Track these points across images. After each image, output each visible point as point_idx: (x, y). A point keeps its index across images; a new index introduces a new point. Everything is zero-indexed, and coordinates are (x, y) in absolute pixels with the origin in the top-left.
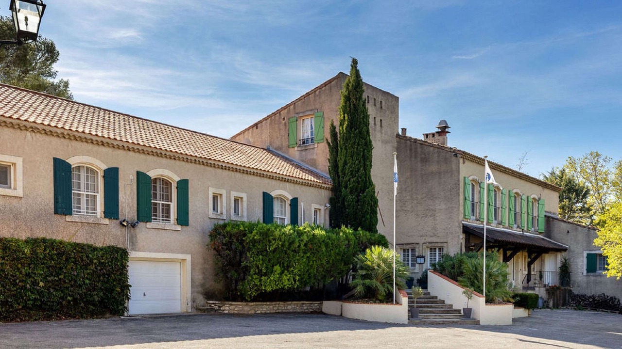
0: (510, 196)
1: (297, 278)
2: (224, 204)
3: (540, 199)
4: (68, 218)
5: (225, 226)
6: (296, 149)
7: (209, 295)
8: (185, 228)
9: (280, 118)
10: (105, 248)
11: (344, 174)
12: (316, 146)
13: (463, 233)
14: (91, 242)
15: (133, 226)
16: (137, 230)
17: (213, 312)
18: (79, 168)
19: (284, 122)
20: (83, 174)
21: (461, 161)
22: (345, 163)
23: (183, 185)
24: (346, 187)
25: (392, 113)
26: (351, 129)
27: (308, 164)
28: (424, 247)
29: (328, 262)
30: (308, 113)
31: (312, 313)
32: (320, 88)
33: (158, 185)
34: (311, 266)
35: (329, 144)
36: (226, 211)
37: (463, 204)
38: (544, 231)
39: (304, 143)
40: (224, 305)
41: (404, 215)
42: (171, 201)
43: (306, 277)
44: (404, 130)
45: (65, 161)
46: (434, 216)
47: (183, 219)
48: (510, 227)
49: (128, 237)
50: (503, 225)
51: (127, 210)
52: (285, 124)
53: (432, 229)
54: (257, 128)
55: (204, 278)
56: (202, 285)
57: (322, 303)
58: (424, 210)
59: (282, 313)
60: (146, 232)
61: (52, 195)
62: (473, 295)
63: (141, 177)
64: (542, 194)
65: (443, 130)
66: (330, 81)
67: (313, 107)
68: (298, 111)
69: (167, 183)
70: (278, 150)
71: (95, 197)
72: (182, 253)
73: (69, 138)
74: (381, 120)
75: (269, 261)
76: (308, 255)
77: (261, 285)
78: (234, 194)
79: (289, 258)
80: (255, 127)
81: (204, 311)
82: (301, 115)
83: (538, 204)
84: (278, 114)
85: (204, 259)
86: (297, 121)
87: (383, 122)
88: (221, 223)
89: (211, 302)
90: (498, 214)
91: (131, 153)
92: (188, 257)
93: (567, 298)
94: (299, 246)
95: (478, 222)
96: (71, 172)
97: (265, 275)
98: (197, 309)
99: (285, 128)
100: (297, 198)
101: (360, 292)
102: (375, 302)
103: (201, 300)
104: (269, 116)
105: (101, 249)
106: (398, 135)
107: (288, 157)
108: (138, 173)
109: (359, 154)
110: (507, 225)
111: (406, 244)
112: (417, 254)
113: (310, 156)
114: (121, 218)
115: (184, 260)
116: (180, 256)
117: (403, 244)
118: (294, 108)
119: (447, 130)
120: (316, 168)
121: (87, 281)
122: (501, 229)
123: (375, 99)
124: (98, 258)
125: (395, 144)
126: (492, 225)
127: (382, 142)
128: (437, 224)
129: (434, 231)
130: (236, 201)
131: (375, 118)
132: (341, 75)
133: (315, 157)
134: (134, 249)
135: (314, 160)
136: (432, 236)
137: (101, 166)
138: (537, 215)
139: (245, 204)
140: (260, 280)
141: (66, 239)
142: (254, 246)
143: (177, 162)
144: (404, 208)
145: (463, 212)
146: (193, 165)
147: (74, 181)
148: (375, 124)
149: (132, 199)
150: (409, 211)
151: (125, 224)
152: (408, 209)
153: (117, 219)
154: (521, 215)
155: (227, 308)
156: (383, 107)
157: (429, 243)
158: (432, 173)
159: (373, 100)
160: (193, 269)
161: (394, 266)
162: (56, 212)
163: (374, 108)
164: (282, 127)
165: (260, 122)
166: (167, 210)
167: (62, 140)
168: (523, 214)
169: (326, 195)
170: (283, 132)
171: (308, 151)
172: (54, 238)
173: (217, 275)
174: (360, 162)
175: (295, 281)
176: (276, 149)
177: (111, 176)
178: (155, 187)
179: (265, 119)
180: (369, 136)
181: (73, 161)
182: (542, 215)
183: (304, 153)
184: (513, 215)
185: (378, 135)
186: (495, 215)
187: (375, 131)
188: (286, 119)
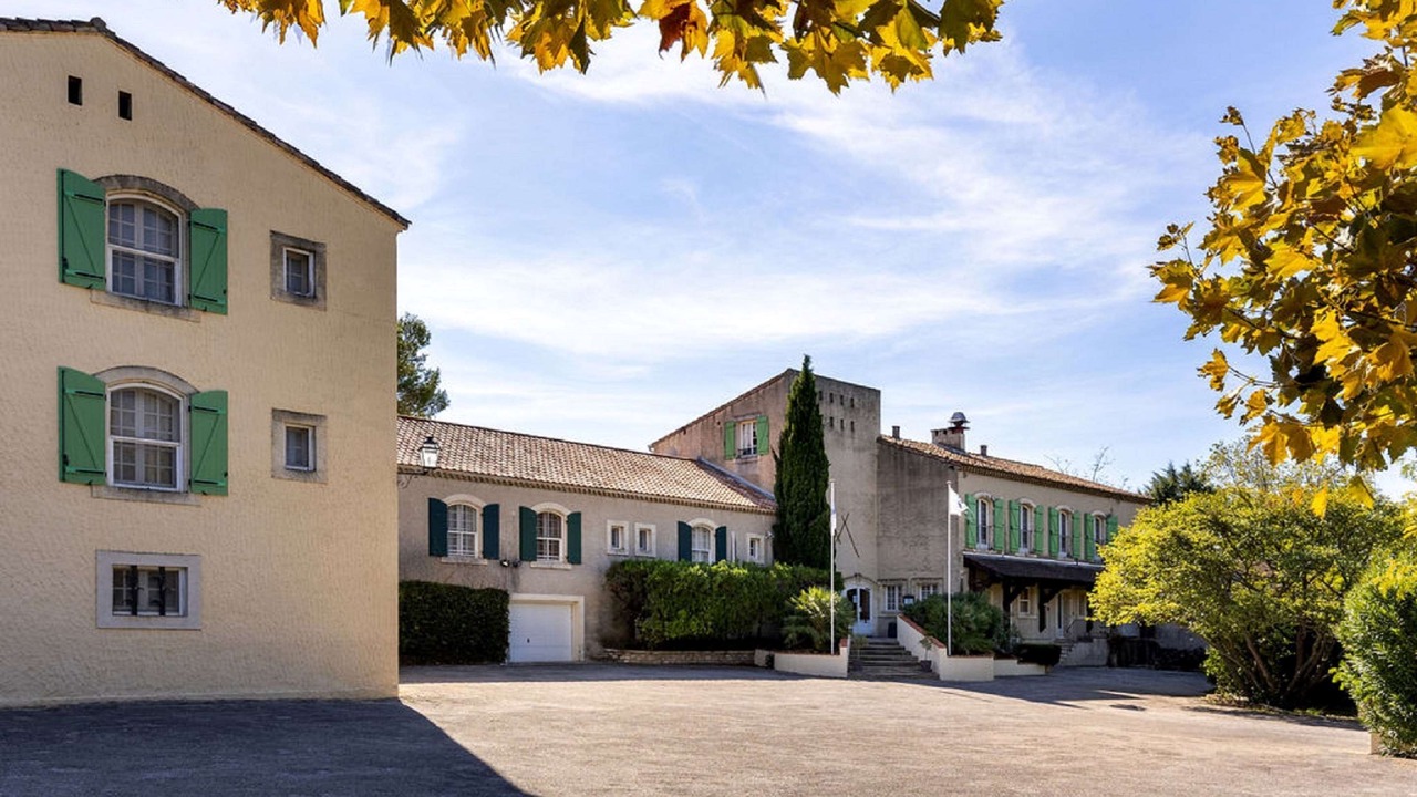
0: (1050, 515)
1: (710, 623)
2: (627, 538)
3: (1110, 516)
4: (443, 560)
5: (623, 564)
6: (734, 461)
7: (606, 642)
8: (577, 566)
9: (714, 422)
10: (483, 590)
11: (789, 496)
12: (759, 459)
13: (965, 566)
14: (468, 584)
15: (516, 566)
16: (520, 570)
17: (610, 662)
18: (455, 507)
19: (718, 426)
20: (460, 513)
21: (961, 474)
22: (791, 484)
23: (575, 520)
24: (791, 513)
25: (869, 411)
26: (798, 442)
28: (914, 583)
29: (752, 606)
30: (748, 417)
31: (738, 665)
32: (764, 386)
33: (546, 521)
34: (729, 610)
35: (775, 457)
36: (628, 545)
37: (964, 528)
39: (744, 453)
40: (624, 653)
42: (560, 537)
43: (723, 621)
44: (896, 430)
45: (439, 501)
47: (574, 556)
48: (1051, 556)
49: (509, 577)
50: (1038, 554)
51: (509, 549)
52: (721, 429)
53: (923, 562)
54: (685, 434)
55: (601, 623)
56: (598, 631)
57: (753, 654)
58: (913, 537)
59: (697, 664)
60: (530, 572)
61: (427, 537)
62: (933, 646)
63: (525, 513)
64: (1115, 510)
65: (959, 425)
66: (777, 378)
67: (755, 410)
68: (736, 414)
69: (555, 518)
70: (710, 463)
71: (473, 536)
72: (574, 594)
73: (446, 477)
74: (852, 423)
75: (673, 604)
76: (724, 597)
77: (664, 630)
78: (639, 526)
79: (697, 601)
80: (682, 432)
81: (599, 660)
82: (740, 419)
83: (1107, 523)
84: (712, 417)
85: (601, 602)
86: (736, 426)
87: (855, 424)
88: (620, 560)
89: (609, 650)
90: (1030, 539)
91: (514, 488)
92: (581, 600)
93: (1148, 653)
94: (711, 588)
95: (991, 552)
96: (446, 512)
97: (668, 620)
98: (592, 658)
99: (721, 435)
100: (725, 528)
101: (791, 641)
102: (812, 653)
103: (597, 648)
104: (700, 419)
105: (480, 591)
106: (880, 440)
107: (722, 470)
108: (521, 508)
109: (808, 473)
110: (1046, 553)
111: (889, 580)
112: (904, 593)
113: (751, 471)
114: (502, 557)
115: (576, 602)
116: (571, 598)
117: (886, 580)
118: (732, 410)
119: (963, 425)
120: (759, 486)
121: (464, 626)
122: (1034, 558)
123: (842, 397)
124: (475, 601)
125: (876, 451)
126: (1017, 554)
127: (854, 450)
128: (931, 554)
129: (926, 563)
130: (643, 533)
131: (842, 421)
132: (790, 372)
133: (758, 472)
134: (516, 591)
135: (757, 476)
136: (923, 571)
137: (479, 503)
139: (654, 537)
140: (664, 626)
141: (441, 582)
142: (655, 587)
143: (568, 494)
144: (888, 534)
145: (964, 539)
146: (587, 495)
147: (451, 519)
148: (842, 428)
149: (515, 537)
150: (893, 537)
151: (505, 563)
153: (497, 558)
154: (1073, 541)
155: (627, 657)
156: (856, 406)
157: (920, 579)
158: (923, 489)
159: (839, 398)
160: (586, 613)
161: (833, 611)
162: (431, 554)
163: (841, 408)
164: (717, 433)
165: (689, 426)
166: (555, 548)
167: (438, 479)
168: (1076, 539)
169: (767, 521)
170: (717, 440)
171: (749, 464)
172: (429, 580)
173: (615, 619)
174: (810, 482)
175: (706, 625)
176: (708, 460)
177: (491, 514)
178: (542, 524)
179: (695, 422)
180: (823, 449)
181: (449, 500)
183: (744, 466)
184: (1057, 540)
185: (848, 441)
186: (1025, 541)
187: (842, 435)
188: (722, 424)
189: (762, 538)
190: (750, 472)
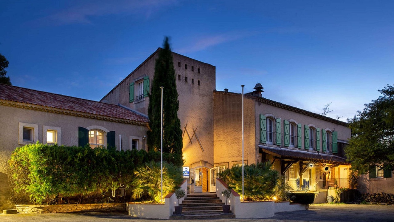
0: (305, 129)
2: (36, 135)
3: (333, 131)
6: (134, 103)
9: (125, 84)
12: (145, 99)
13: (259, 153)
19: (127, 86)
21: (257, 103)
25: (209, 76)
27: (140, 112)
28: (232, 164)
30: (140, 78)
32: (147, 60)
36: (38, 140)
37: (259, 133)
38: (337, 153)
39: (139, 99)
41: (219, 143)
46: (239, 142)
48: (306, 149)
50: (299, 148)
52: (128, 87)
53: (237, 152)
54: (113, 93)
57: (126, 204)
58: (232, 139)
64: (335, 128)
65: (259, 90)
66: (153, 55)
67: (144, 74)
70: (124, 105)
74: (199, 81)
78: (47, 128)
80: (112, 93)
83: (332, 135)
84: (124, 82)
86: (134, 84)
87: (201, 82)
89: (18, 206)
90: (295, 141)
95: (274, 146)
99: (128, 91)
100: (114, 132)
104: (119, 84)
106: (215, 91)
107: (129, 109)
110: (303, 148)
111: (220, 163)
117: (218, 163)
118: (133, 76)
119: (261, 90)
120: (145, 114)
122: (297, 150)
123: (192, 67)
125: (213, 97)
126: (288, 148)
127: (200, 95)
128: (241, 148)
129: (238, 153)
131: (193, 80)
133: (144, 106)
136: (237, 157)
138: (331, 142)
139: (59, 135)
145: (259, 138)
148: (193, 83)
150: (222, 141)
152: (222, 140)
154: (316, 142)
156: (201, 72)
157: (235, 161)
159: (190, 67)
163: (191, 72)
164: (126, 90)
165: (115, 89)
168: (317, 142)
169: (144, 129)
170: (126, 93)
171: (140, 103)
176: (123, 105)
179: (117, 86)
182: (336, 142)
183: (138, 105)
184: (308, 141)
185: (196, 91)
186: (292, 142)
187: (193, 87)
188: (128, 84)
189: (140, 139)
190: (141, 107)
